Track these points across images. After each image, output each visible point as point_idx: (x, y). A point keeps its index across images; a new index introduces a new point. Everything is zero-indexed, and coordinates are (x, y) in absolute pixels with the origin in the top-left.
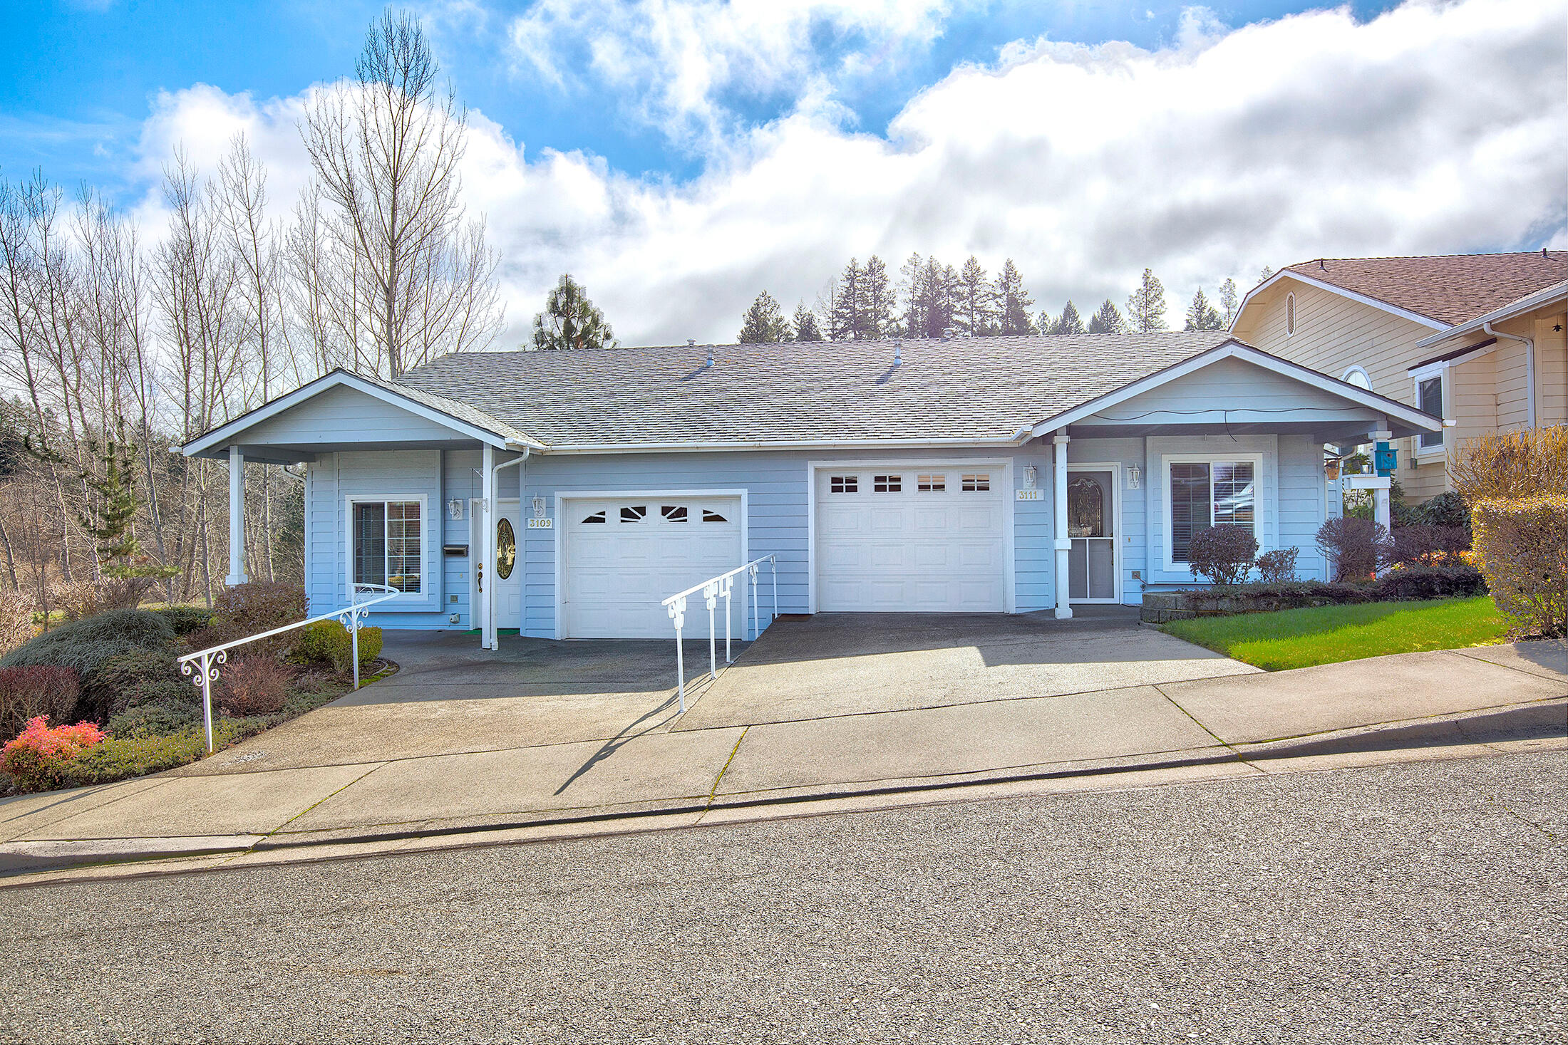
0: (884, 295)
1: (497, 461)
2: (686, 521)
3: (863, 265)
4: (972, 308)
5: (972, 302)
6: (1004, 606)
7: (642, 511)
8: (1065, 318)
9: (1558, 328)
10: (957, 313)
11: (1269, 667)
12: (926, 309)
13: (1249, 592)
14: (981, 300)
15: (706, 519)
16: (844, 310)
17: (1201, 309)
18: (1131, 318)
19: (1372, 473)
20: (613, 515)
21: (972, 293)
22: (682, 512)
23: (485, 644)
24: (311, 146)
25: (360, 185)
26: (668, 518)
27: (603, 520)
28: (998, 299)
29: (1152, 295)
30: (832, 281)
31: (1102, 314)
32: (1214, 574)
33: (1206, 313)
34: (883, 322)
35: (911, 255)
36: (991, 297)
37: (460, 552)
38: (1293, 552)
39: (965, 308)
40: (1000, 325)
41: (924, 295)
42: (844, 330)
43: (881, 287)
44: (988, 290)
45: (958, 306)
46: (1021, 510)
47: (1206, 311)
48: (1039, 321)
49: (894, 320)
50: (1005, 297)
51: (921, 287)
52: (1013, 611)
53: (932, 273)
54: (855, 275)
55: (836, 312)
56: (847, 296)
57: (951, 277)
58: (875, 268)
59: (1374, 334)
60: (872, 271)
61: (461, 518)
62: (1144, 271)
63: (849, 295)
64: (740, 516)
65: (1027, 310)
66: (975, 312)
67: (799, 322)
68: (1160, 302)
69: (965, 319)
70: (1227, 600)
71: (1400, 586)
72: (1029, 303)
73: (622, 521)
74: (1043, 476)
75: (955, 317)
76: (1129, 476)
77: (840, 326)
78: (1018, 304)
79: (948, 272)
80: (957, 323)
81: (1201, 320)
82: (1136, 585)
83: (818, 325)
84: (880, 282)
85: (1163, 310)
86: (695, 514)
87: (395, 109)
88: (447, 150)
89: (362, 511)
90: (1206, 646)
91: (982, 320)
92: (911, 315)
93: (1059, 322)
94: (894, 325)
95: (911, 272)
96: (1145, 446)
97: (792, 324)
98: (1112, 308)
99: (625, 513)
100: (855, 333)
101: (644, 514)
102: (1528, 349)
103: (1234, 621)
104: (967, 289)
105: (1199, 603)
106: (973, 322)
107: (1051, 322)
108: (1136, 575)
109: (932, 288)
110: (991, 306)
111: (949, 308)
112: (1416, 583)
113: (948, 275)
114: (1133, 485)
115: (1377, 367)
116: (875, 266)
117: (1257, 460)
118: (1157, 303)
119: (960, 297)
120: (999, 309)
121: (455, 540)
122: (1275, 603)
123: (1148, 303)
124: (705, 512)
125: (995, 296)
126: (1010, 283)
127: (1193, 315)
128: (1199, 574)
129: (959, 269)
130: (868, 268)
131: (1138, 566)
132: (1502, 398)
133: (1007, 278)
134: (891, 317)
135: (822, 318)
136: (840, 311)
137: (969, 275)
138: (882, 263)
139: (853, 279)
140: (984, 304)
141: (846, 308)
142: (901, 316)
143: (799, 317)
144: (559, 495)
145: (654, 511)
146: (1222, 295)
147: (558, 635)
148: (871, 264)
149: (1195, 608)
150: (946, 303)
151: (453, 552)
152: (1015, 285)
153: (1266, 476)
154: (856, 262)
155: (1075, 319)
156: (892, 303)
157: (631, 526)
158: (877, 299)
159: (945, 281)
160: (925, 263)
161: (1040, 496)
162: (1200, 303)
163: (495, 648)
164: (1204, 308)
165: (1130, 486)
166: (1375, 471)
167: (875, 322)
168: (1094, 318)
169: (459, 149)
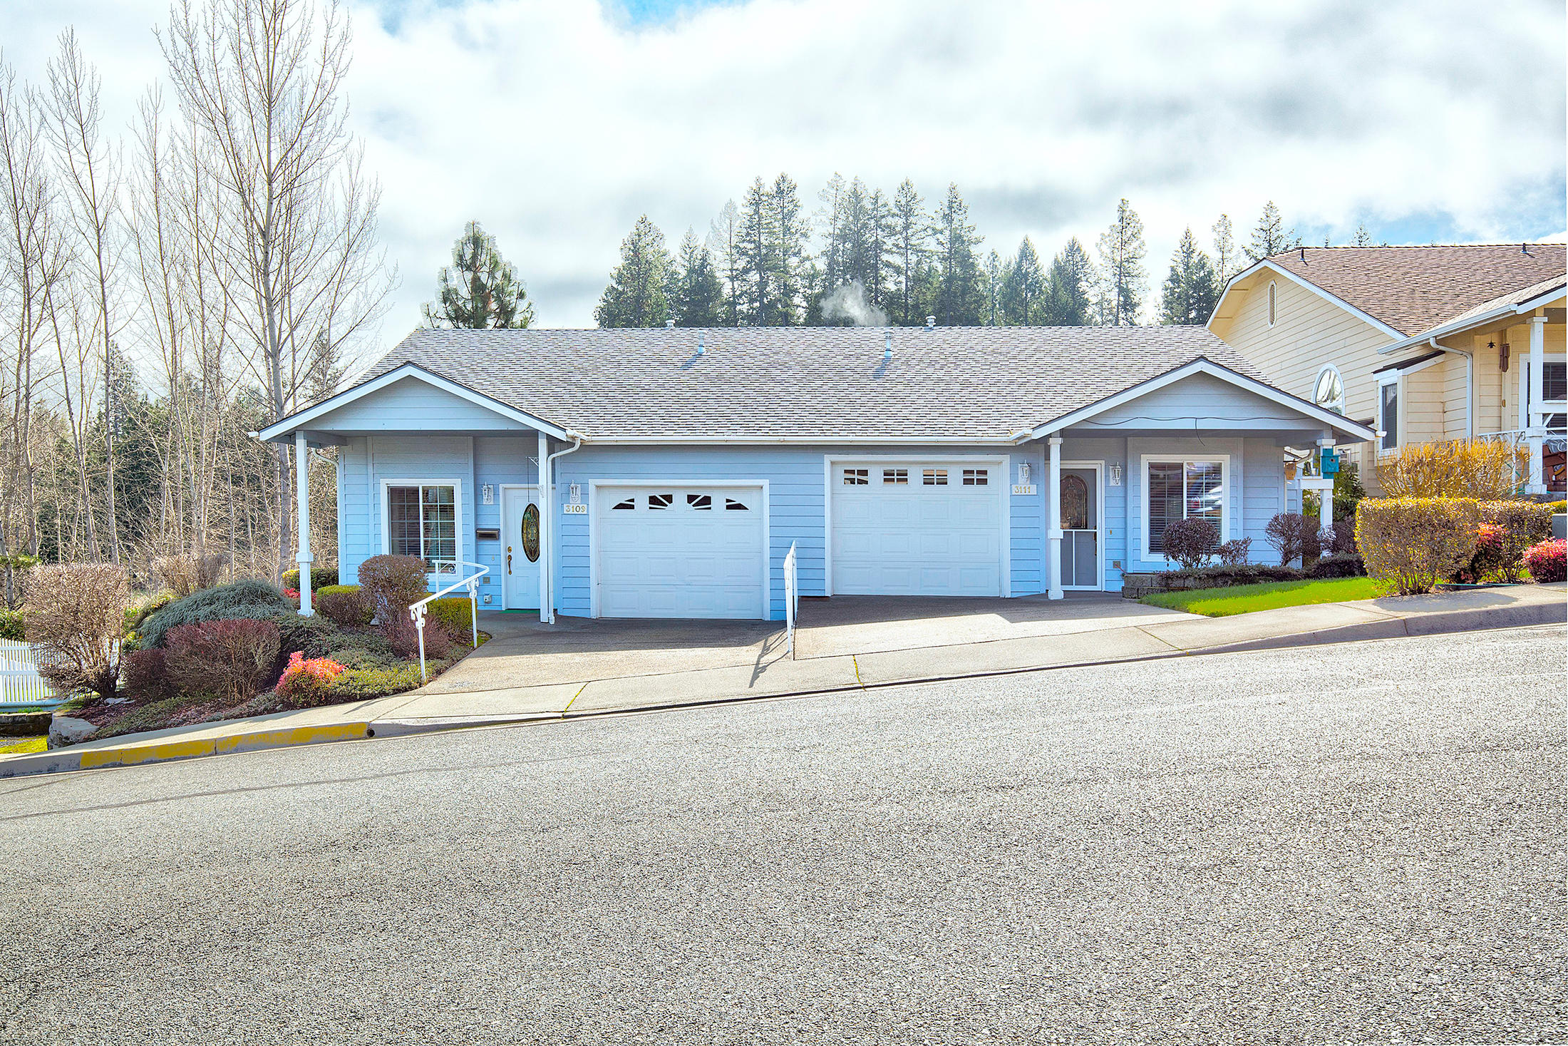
0: (795, 224)
1: (551, 451)
2: (710, 508)
3: (769, 186)
4: (906, 246)
5: (907, 239)
6: (1000, 591)
7: (669, 498)
8: (1021, 261)
9: (1491, 345)
10: (887, 251)
11: (1213, 615)
12: (848, 245)
13: (1209, 572)
14: (918, 236)
15: (728, 507)
16: (745, 244)
17: (1189, 253)
18: (1103, 262)
19: (1319, 475)
20: (642, 502)
21: (906, 227)
22: (706, 501)
23: (544, 618)
24: (172, 59)
25: (234, 109)
26: (693, 506)
27: (632, 507)
28: (939, 236)
29: (1129, 233)
30: (730, 206)
31: (1068, 256)
32: (1183, 560)
33: (1195, 259)
34: (793, 261)
35: (832, 176)
36: (930, 232)
37: (491, 535)
38: (1246, 542)
39: (897, 246)
40: (940, 268)
41: (845, 227)
42: (746, 271)
43: (791, 214)
44: (926, 223)
45: (889, 242)
46: (1017, 503)
47: (1194, 255)
48: (988, 263)
49: (808, 258)
50: (947, 233)
51: (843, 217)
52: (1009, 596)
53: (857, 197)
54: (760, 199)
55: (737, 247)
56: (750, 227)
57: (880, 204)
58: (783, 189)
59: (1347, 333)
60: (780, 192)
61: (492, 503)
62: (1120, 202)
63: (754, 225)
64: (760, 504)
65: (974, 250)
66: (909, 252)
67: (687, 257)
68: (1138, 242)
69: (897, 260)
70: (1192, 579)
71: (1327, 569)
72: (978, 242)
73: (650, 508)
74: (1037, 473)
75: (885, 257)
76: (1111, 474)
77: (741, 264)
78: (963, 242)
79: (876, 199)
80: (888, 265)
81: (1188, 268)
82: (1116, 574)
83: (714, 263)
84: (790, 208)
85: (1142, 253)
86: (718, 502)
87: (268, 16)
88: (329, 68)
89: (397, 494)
90: (1173, 608)
91: (919, 262)
92: (831, 255)
93: (1013, 265)
94: (808, 264)
95: (831, 198)
96: (1126, 445)
97: (679, 259)
98: (1079, 249)
99: (653, 500)
100: (761, 275)
101: (670, 502)
102: (1468, 362)
103: (1195, 592)
104: (899, 222)
105: (1170, 581)
106: (907, 263)
107: (1003, 264)
108: (1116, 564)
109: (856, 218)
110: (931, 244)
111: (878, 245)
112: (1340, 567)
113: (877, 202)
114: (1115, 482)
115: (1348, 367)
116: (784, 186)
117: (1225, 460)
118: (1135, 244)
119: (892, 231)
120: (940, 249)
121: (487, 524)
122: (1230, 582)
123: (1123, 243)
124: (728, 501)
125: (935, 232)
126: (954, 215)
127: (1179, 260)
128: (1171, 559)
129: (890, 197)
130: (775, 189)
131: (1118, 556)
132: (1448, 407)
133: (950, 208)
134: (804, 254)
135: (718, 254)
136: (742, 245)
137: (903, 203)
138: (793, 183)
139: (757, 204)
140: (921, 241)
141: (749, 242)
142: (818, 253)
143: (688, 250)
144: (593, 483)
145: (680, 499)
146: (1215, 235)
147: (594, 614)
148: (779, 184)
149: (1167, 585)
150: (874, 238)
151: (487, 535)
152: (960, 218)
153: (1233, 476)
154: (762, 182)
155: (1033, 262)
156: (805, 235)
157: (659, 513)
158: (787, 230)
159: (873, 210)
160: (848, 187)
161: (1033, 490)
162: (1187, 245)
163: (552, 622)
164: (1192, 252)
165: (1112, 483)
166: (1322, 474)
167: (784, 261)
168: (1056, 261)
169: (342, 66)
